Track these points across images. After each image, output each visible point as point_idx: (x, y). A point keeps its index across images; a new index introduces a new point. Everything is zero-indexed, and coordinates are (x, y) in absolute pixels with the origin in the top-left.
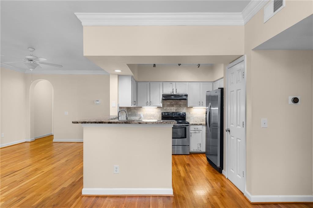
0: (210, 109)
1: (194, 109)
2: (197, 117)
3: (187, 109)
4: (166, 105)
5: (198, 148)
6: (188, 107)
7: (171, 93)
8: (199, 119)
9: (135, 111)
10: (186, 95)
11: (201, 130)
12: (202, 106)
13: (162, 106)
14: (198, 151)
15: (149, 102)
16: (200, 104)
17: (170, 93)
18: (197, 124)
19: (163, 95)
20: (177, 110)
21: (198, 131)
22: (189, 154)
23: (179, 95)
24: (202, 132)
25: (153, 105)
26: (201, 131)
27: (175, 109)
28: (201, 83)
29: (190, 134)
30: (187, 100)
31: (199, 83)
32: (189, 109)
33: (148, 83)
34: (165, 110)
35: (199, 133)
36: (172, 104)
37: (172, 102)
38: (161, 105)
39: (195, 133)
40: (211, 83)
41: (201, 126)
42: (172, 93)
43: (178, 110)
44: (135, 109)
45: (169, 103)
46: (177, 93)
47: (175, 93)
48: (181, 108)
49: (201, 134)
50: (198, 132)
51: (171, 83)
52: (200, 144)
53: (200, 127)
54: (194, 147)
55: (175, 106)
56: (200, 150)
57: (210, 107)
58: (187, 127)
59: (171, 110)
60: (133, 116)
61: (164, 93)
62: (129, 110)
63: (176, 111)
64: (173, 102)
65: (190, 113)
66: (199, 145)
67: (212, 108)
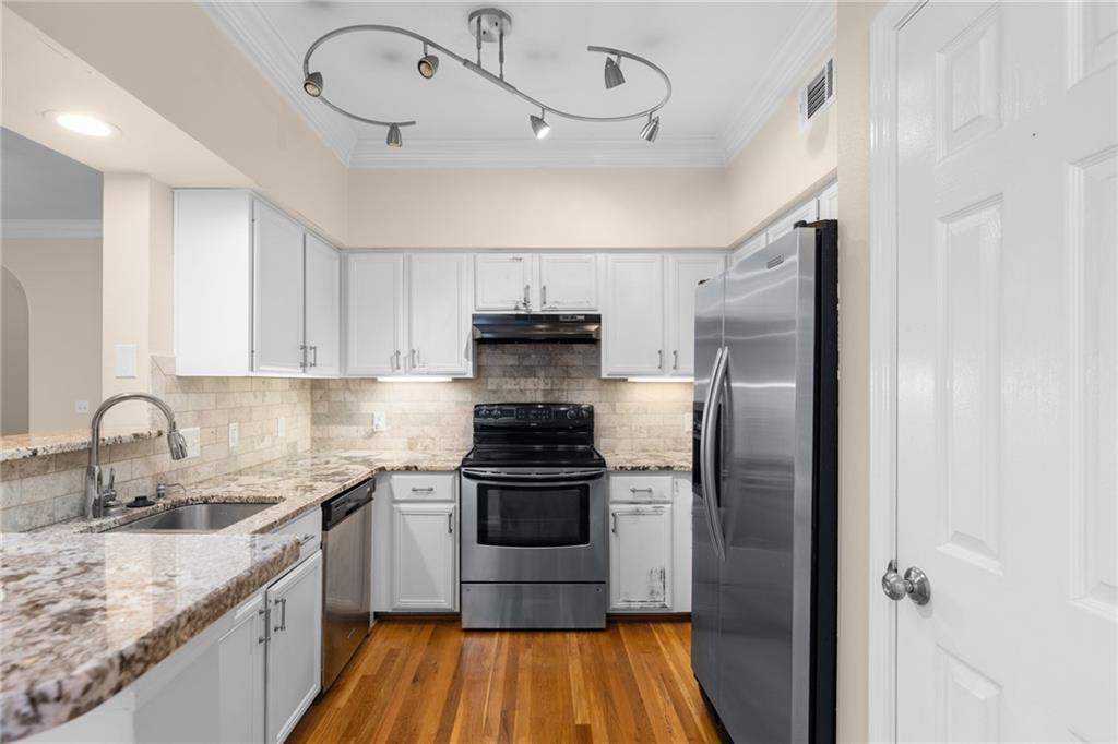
0: (725, 391)
1: (637, 387)
2: (649, 429)
3: (600, 390)
4: (498, 371)
5: (652, 593)
6: (604, 376)
7: (517, 309)
8: (659, 437)
9: (350, 398)
10: (597, 319)
11: (668, 498)
12: (674, 375)
13: (470, 375)
14: (653, 607)
15: (404, 353)
16: (664, 362)
17: (513, 306)
18: (645, 469)
19: (474, 317)
20: (551, 391)
21: (650, 503)
22: (603, 625)
23: (557, 316)
24: (672, 509)
25: (425, 370)
26: (668, 506)
27: (541, 387)
28: (670, 258)
29: (611, 518)
30: (600, 341)
31: (658, 256)
32: (611, 387)
33: (400, 257)
34: (494, 392)
35: (657, 512)
36: (526, 363)
37: (529, 355)
38: (467, 369)
39: (637, 513)
40: (720, 258)
41: (667, 479)
42: (521, 306)
43: (556, 394)
44: (349, 389)
45: (511, 361)
46: (547, 306)
47: (536, 309)
48: (572, 381)
49: (666, 516)
50: (649, 507)
51: (519, 256)
52: (663, 572)
53: (661, 484)
54: (629, 591)
55: (542, 374)
56: (664, 606)
57: (726, 373)
58: (590, 483)
59: (522, 391)
60: (341, 423)
61: (480, 305)
62: (319, 393)
63: (549, 399)
64: (534, 356)
65: (614, 410)
66: (656, 576)
67: (733, 385)
